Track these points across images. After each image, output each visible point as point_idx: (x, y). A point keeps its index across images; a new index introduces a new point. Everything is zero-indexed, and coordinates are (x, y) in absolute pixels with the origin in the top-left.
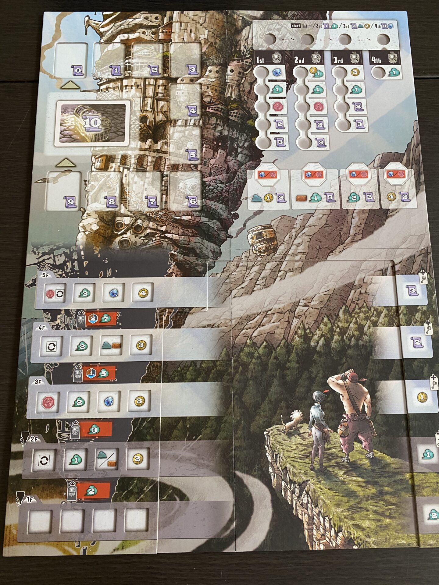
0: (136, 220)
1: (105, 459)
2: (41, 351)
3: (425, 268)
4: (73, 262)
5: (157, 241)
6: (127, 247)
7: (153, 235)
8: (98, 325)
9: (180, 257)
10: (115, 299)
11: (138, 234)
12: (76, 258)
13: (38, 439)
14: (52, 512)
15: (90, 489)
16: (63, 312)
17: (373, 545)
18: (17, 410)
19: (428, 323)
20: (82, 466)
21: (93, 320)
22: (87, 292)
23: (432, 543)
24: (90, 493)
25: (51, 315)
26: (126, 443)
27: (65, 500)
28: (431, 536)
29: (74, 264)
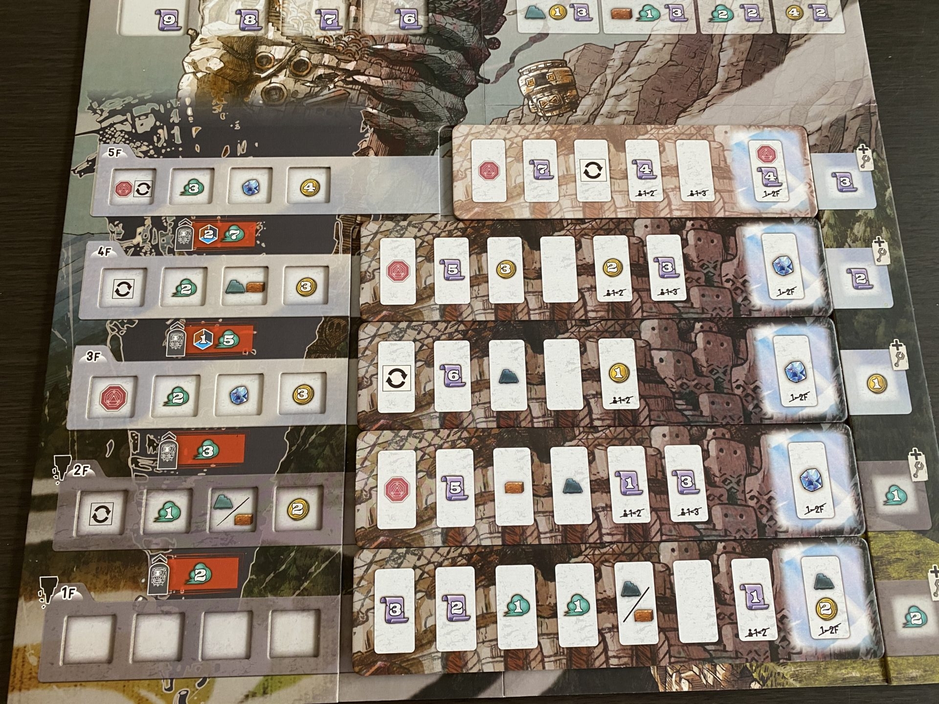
0: (298, 51)
1: (230, 511)
2: (101, 297)
3: (867, 140)
4: (171, 127)
5: (338, 88)
6: (279, 100)
7: (330, 78)
8: (219, 245)
9: (385, 119)
10: (253, 198)
11: (301, 76)
12: (177, 121)
13: (89, 471)
14: (114, 617)
15: (197, 571)
16: (148, 222)
17: (791, 681)
18: (46, 411)
19: (880, 243)
20: (180, 524)
21: (209, 237)
22: (197, 186)
23: (914, 674)
24: (196, 579)
25: (123, 228)
26: (273, 477)
27: (143, 594)
28: (911, 659)
29: (172, 132)
